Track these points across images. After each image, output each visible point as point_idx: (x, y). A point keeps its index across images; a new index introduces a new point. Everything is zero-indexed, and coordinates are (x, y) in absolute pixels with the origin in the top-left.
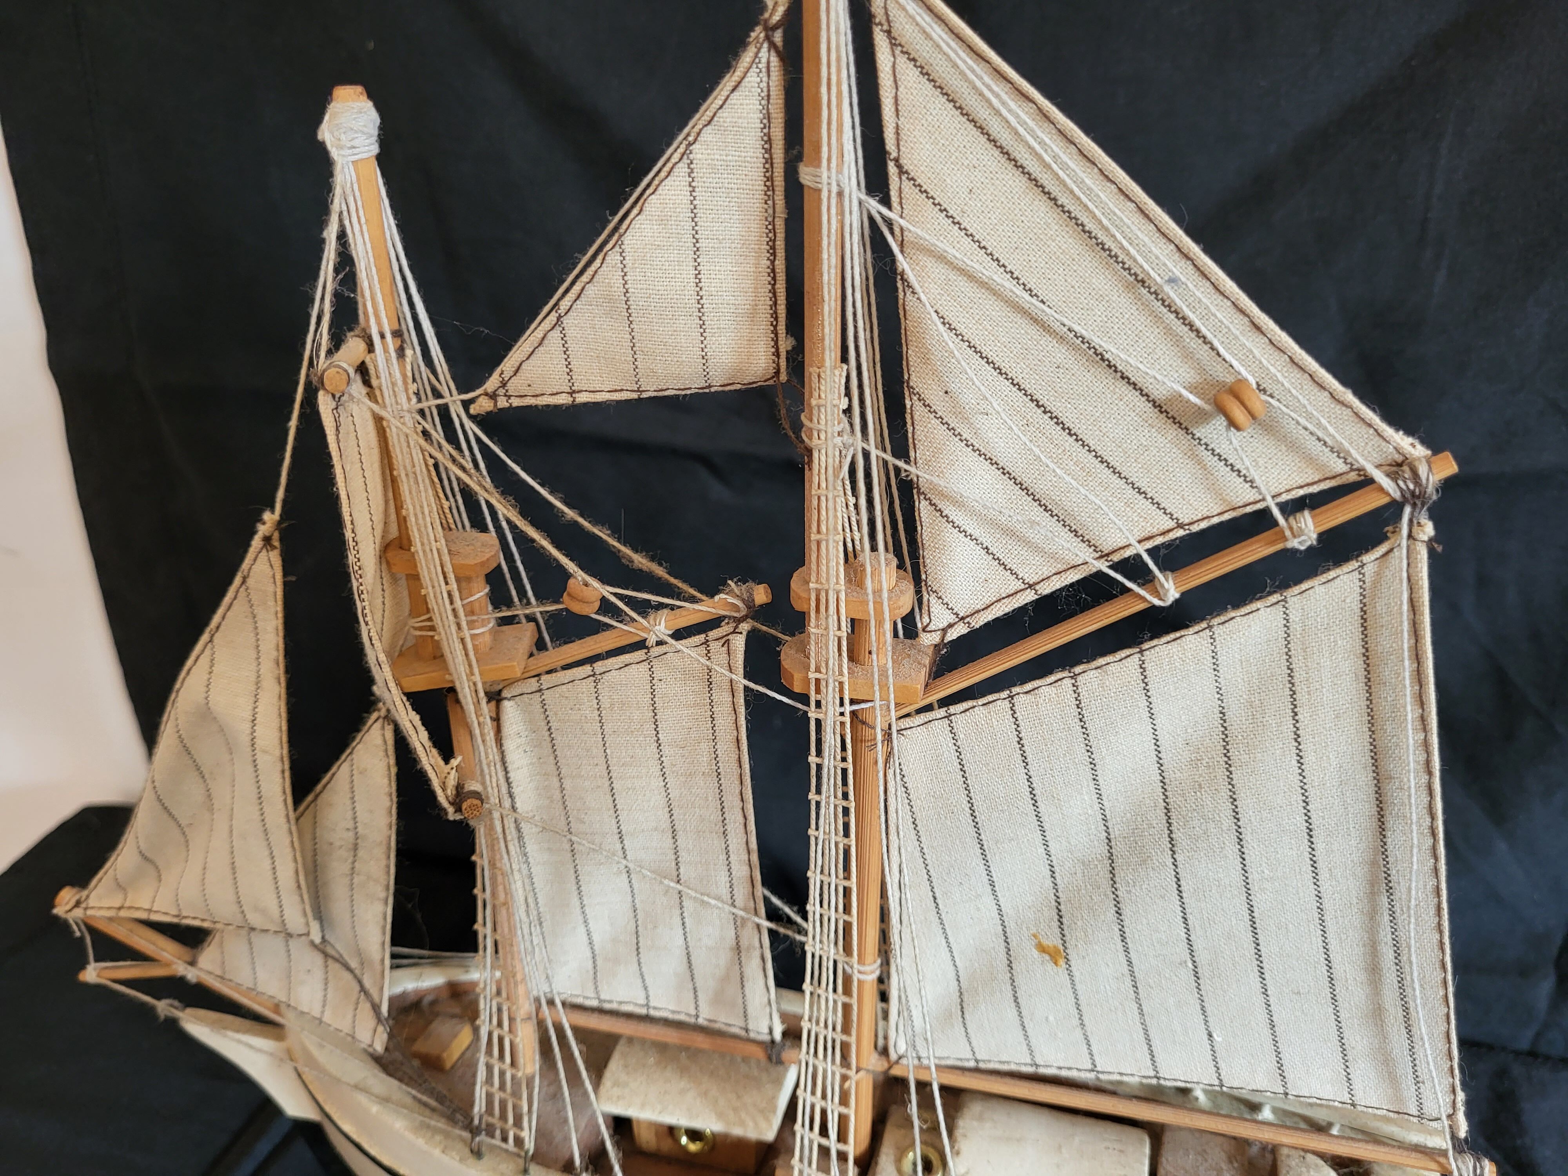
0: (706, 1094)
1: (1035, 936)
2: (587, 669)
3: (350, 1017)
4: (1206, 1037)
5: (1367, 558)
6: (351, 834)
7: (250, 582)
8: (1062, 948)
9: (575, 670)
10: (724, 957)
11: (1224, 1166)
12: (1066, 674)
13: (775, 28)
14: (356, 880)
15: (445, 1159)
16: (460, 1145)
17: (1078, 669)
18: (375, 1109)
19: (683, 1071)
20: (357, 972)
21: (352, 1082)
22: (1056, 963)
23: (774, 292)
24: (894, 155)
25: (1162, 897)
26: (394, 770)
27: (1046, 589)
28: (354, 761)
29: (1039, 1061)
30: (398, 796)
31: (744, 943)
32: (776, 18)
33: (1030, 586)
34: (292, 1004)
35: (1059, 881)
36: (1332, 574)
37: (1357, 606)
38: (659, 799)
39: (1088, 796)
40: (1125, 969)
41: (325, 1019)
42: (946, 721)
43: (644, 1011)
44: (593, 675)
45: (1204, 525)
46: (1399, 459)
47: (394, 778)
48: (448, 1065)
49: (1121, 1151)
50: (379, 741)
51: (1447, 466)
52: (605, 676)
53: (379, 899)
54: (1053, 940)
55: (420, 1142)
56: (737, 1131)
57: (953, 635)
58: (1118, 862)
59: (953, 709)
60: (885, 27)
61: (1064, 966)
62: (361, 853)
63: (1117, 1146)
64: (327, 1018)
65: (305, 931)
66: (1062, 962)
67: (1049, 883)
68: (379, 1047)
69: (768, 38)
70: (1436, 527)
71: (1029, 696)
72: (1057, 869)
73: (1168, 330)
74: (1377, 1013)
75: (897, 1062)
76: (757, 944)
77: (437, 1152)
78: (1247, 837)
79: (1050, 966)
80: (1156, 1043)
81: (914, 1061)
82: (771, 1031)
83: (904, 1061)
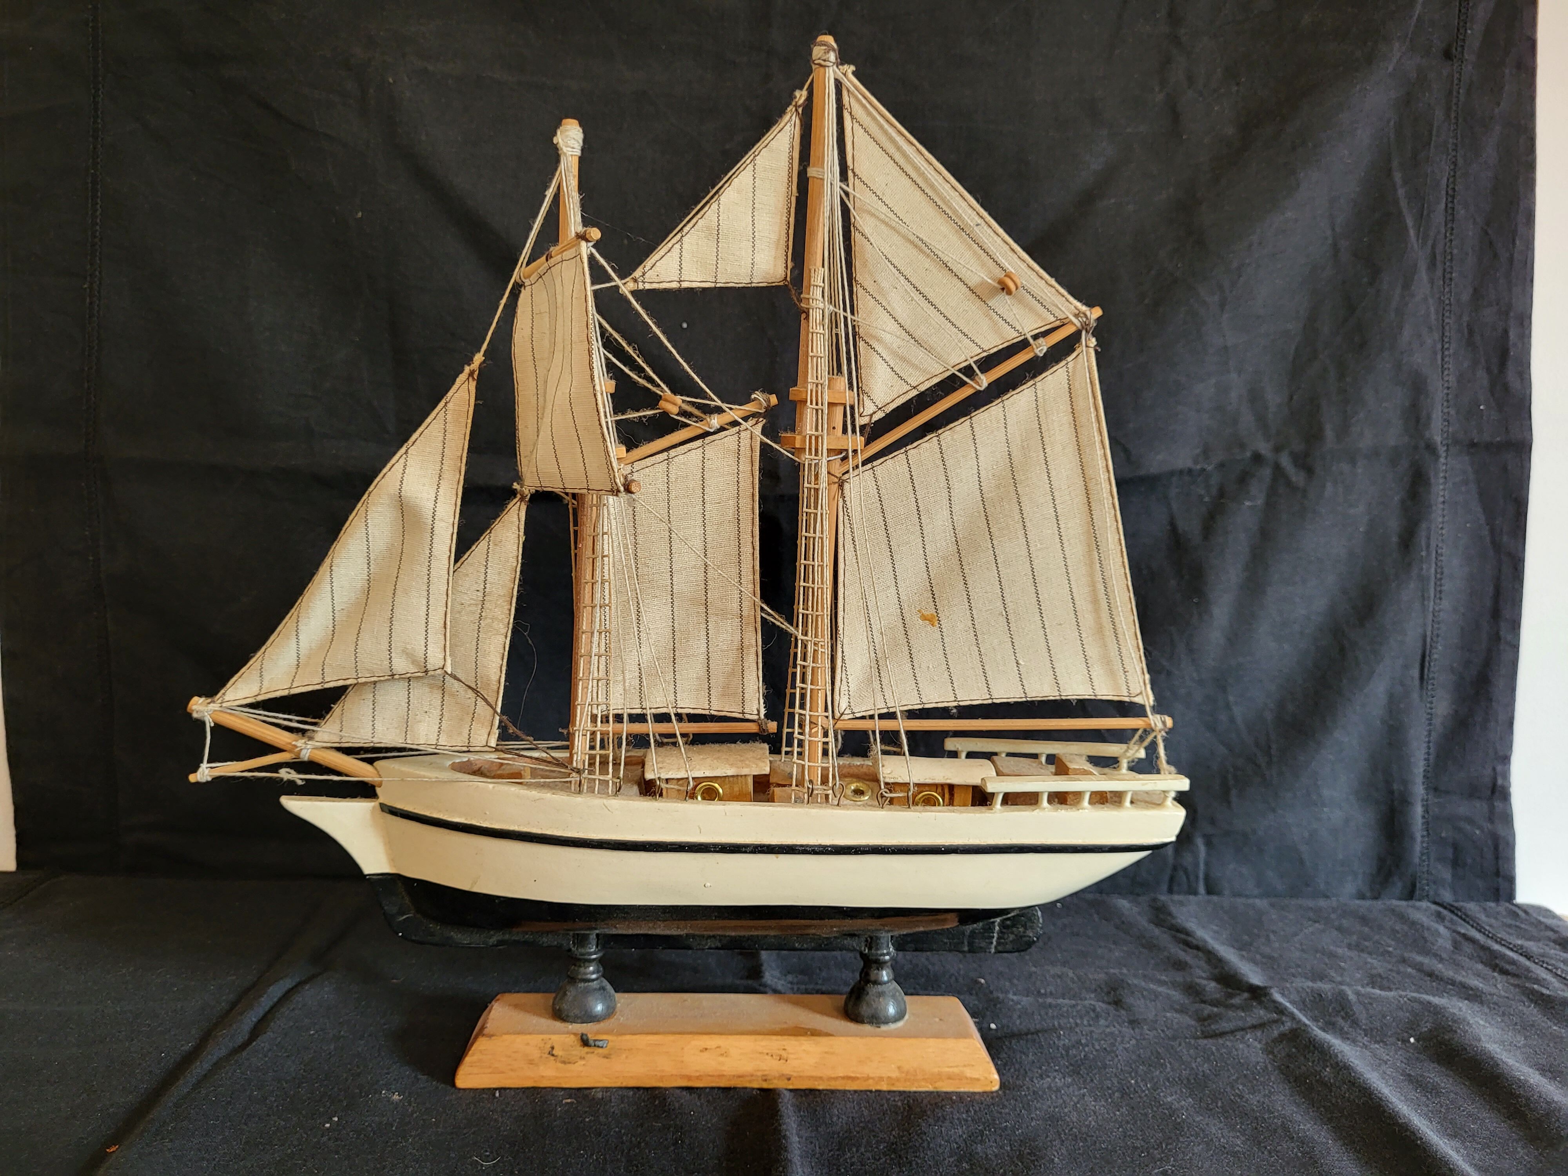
0: (718, 758)
1: (919, 611)
2: (664, 455)
4: (1015, 663)
5: (1070, 359)
6: (480, 594)
7: (450, 405)
8: (935, 614)
9: (657, 456)
10: (733, 655)
12: (933, 435)
13: (799, 106)
14: (482, 624)
17: (940, 431)
20: (475, 688)
22: (933, 626)
23: (788, 234)
24: (851, 167)
25: (988, 569)
26: (522, 539)
27: (923, 388)
28: (491, 539)
29: (924, 700)
30: (523, 557)
31: (746, 643)
32: (801, 102)
33: (915, 387)
35: (931, 573)
36: (1055, 368)
37: (1067, 386)
38: (699, 544)
39: (946, 513)
40: (970, 622)
42: (871, 471)
43: (673, 711)
44: (669, 460)
45: (995, 350)
46: (1077, 312)
47: (521, 546)
50: (516, 521)
51: (1097, 312)
52: (676, 459)
53: (500, 634)
54: (930, 611)
57: (876, 418)
58: (963, 553)
59: (875, 463)
60: (849, 110)
61: (938, 626)
62: (487, 605)
66: (936, 623)
67: (926, 575)
69: (796, 110)
70: (1097, 340)
71: (915, 450)
72: (929, 564)
73: (975, 253)
74: (1100, 629)
75: (840, 718)
76: (754, 643)
78: (1027, 523)
79: (929, 628)
80: (989, 674)
81: (851, 716)
82: (758, 711)
83: (845, 717)
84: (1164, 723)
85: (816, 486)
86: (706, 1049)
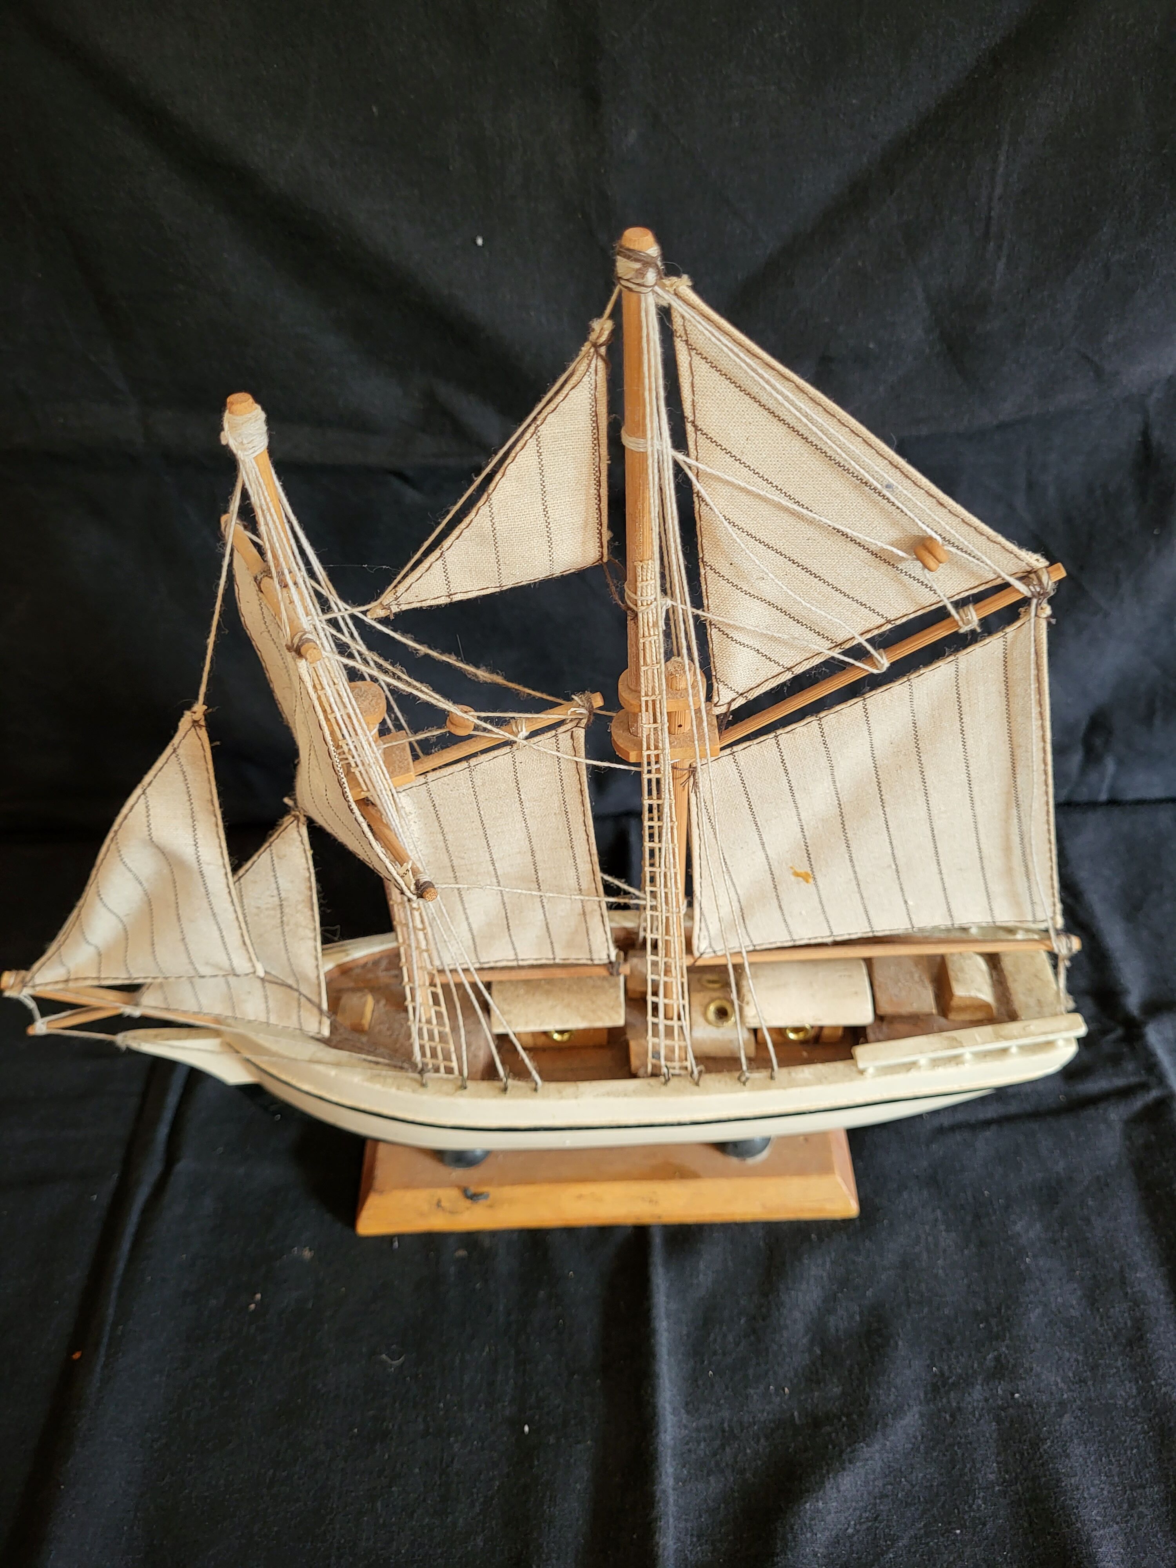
0: (568, 1005)
1: (791, 868)
2: (464, 764)
3: (295, 1017)
4: (902, 903)
5: (1009, 630)
6: (276, 899)
7: (180, 751)
8: (810, 872)
9: (455, 767)
10: (575, 921)
11: (914, 969)
12: (814, 718)
13: (601, 345)
14: (287, 929)
15: (401, 1093)
16: (408, 1082)
17: (822, 715)
18: (333, 1072)
19: (548, 993)
20: (295, 986)
21: (307, 1058)
22: (807, 882)
23: (599, 509)
24: (691, 419)
25: (877, 833)
26: (310, 853)
27: (799, 670)
28: (274, 851)
29: (795, 937)
30: (315, 869)
31: (588, 909)
32: (603, 339)
33: (789, 669)
34: (239, 1016)
35: (806, 833)
36: (987, 641)
37: (1001, 656)
38: (522, 835)
39: (827, 783)
40: (852, 876)
41: (271, 1022)
42: (731, 756)
43: (514, 964)
44: (470, 767)
45: (904, 620)
46: (1029, 569)
47: (310, 858)
48: (366, 1027)
49: (850, 976)
50: (294, 833)
51: (1060, 572)
52: (478, 766)
53: (310, 938)
54: (805, 868)
55: (378, 1087)
56: (599, 1024)
57: (735, 706)
58: (847, 817)
59: (735, 748)
60: (684, 338)
61: (813, 883)
62: (287, 910)
63: (847, 973)
64: (273, 1020)
65: (251, 970)
66: (811, 880)
67: (800, 835)
68: (326, 1032)
69: (596, 352)
70: (1052, 609)
71: (788, 735)
72: (805, 827)
73: (882, 509)
74: (1009, 873)
75: (700, 957)
77: (393, 1090)
78: (931, 791)
79: (803, 884)
80: (872, 913)
81: (713, 955)
82: (609, 956)
83: (704, 956)
84: (1070, 944)
85: (660, 802)
86: (582, 1197)
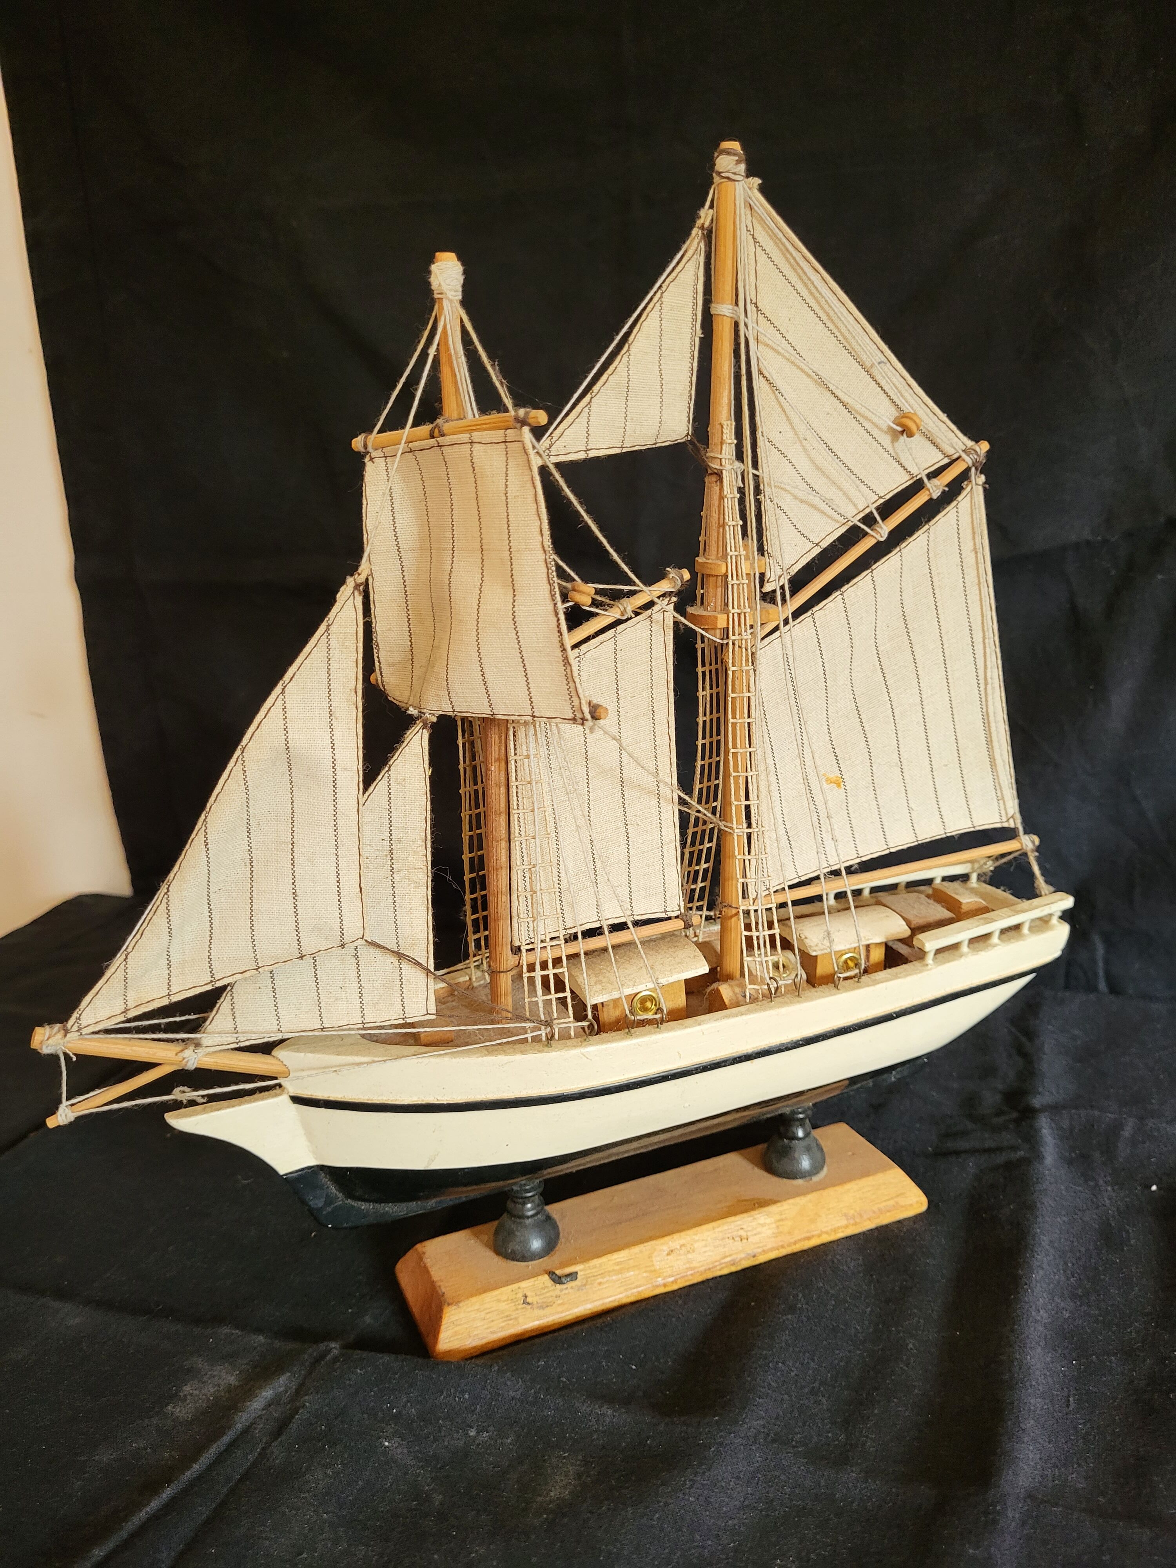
1: (823, 774)
3: (397, 1002)
4: (908, 811)
5: (961, 498)
6: (386, 843)
7: (333, 630)
8: (840, 776)
10: (654, 855)
12: (839, 593)
13: (704, 232)
14: (397, 877)
17: (843, 589)
22: (838, 787)
23: (691, 382)
24: (754, 301)
26: (429, 772)
27: (825, 544)
28: (391, 777)
29: (831, 863)
30: (431, 795)
31: (665, 839)
32: (706, 225)
33: (817, 545)
35: (832, 735)
36: (947, 510)
37: (955, 526)
40: (870, 779)
42: (780, 639)
44: (578, 657)
45: (892, 494)
46: (966, 448)
50: (419, 750)
51: (984, 446)
53: (422, 885)
54: (835, 773)
58: (861, 710)
60: (752, 233)
61: (843, 787)
66: (841, 785)
70: (985, 477)
71: (822, 611)
72: (831, 727)
79: (834, 790)
80: (886, 825)
82: (679, 906)
84: (1033, 842)
86: (672, 1251)
